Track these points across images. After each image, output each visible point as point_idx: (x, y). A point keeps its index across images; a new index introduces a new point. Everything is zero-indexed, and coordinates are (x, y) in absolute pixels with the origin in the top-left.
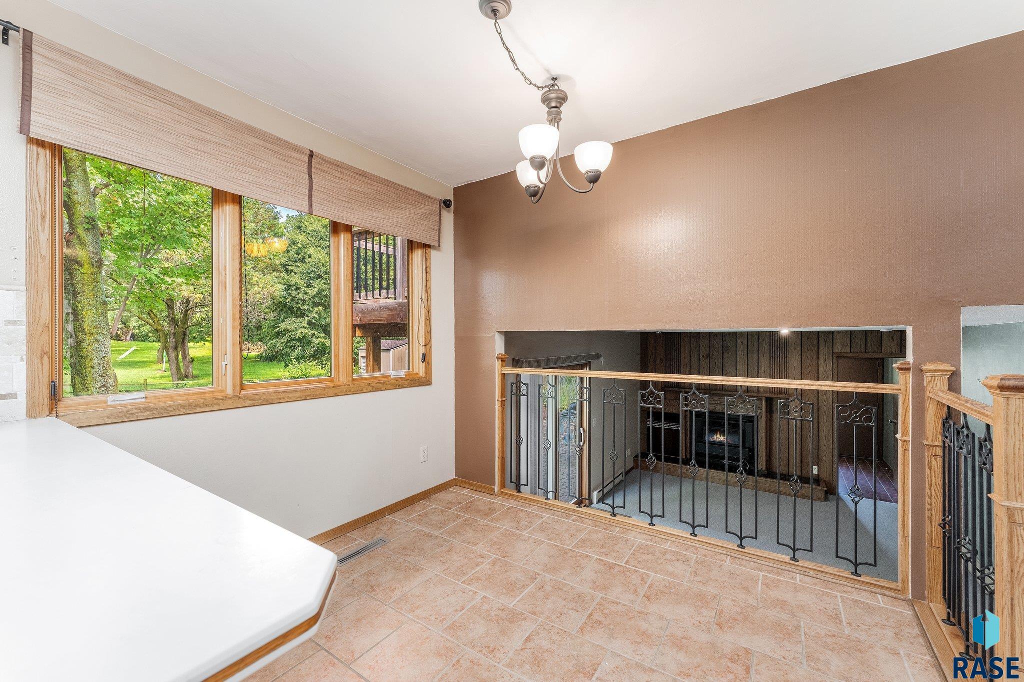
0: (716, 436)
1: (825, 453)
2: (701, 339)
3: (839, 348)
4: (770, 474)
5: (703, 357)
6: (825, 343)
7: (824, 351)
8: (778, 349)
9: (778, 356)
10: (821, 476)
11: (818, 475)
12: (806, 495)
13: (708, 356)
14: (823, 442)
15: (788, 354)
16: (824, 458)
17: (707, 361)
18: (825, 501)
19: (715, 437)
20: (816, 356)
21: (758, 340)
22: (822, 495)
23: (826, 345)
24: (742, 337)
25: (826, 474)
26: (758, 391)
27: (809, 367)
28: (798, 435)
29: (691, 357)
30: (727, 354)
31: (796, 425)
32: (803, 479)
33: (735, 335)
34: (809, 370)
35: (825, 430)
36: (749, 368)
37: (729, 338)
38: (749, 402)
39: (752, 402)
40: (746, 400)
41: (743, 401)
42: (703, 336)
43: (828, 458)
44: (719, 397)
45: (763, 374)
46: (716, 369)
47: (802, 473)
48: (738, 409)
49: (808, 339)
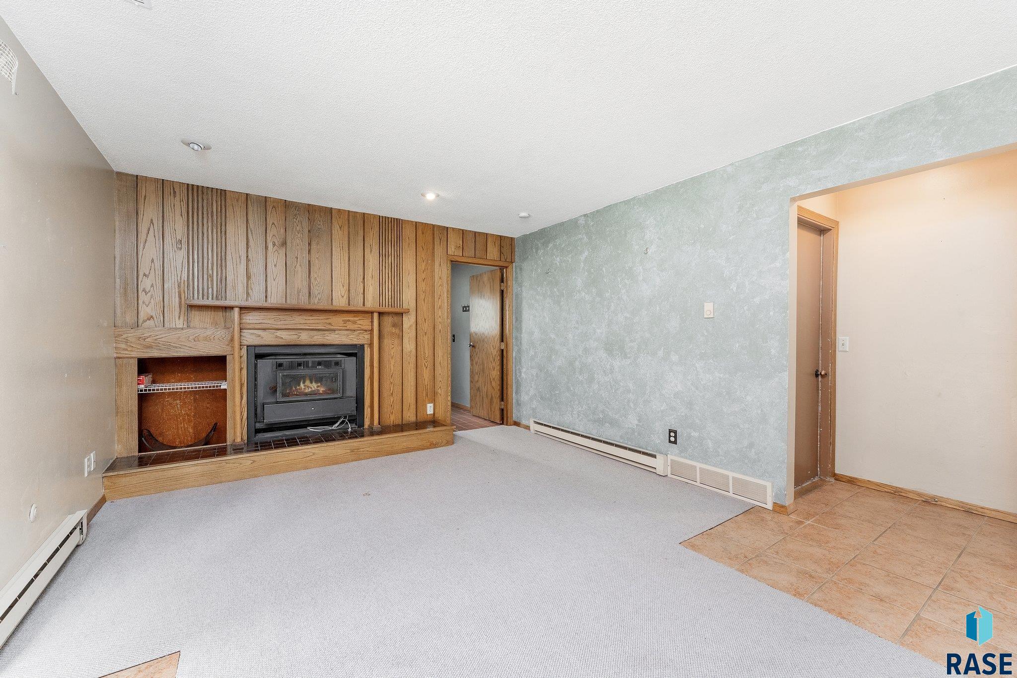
0: (304, 383)
1: (440, 384)
2: (269, 209)
3: (453, 250)
4: (383, 429)
5: (274, 245)
6: (440, 242)
7: (439, 251)
9: (390, 253)
10: (437, 416)
11: (434, 415)
12: (434, 442)
13: (284, 244)
14: (438, 370)
15: (401, 252)
16: (439, 391)
17: (282, 251)
18: (453, 443)
19: (302, 385)
20: (431, 258)
21: (364, 227)
22: (450, 436)
23: (441, 245)
24: (340, 218)
25: (440, 411)
26: (364, 305)
27: (424, 271)
28: (413, 365)
29: (251, 243)
30: (318, 244)
31: (411, 352)
32: (419, 425)
33: (329, 213)
34: (423, 276)
35: (440, 354)
36: (351, 269)
37: (321, 216)
38: (354, 323)
39: (359, 322)
40: (349, 321)
41: (345, 322)
42: (274, 207)
43: (443, 390)
44: (305, 318)
45: (370, 279)
46: (298, 268)
47: (417, 417)
48: (337, 336)
49: (423, 233)
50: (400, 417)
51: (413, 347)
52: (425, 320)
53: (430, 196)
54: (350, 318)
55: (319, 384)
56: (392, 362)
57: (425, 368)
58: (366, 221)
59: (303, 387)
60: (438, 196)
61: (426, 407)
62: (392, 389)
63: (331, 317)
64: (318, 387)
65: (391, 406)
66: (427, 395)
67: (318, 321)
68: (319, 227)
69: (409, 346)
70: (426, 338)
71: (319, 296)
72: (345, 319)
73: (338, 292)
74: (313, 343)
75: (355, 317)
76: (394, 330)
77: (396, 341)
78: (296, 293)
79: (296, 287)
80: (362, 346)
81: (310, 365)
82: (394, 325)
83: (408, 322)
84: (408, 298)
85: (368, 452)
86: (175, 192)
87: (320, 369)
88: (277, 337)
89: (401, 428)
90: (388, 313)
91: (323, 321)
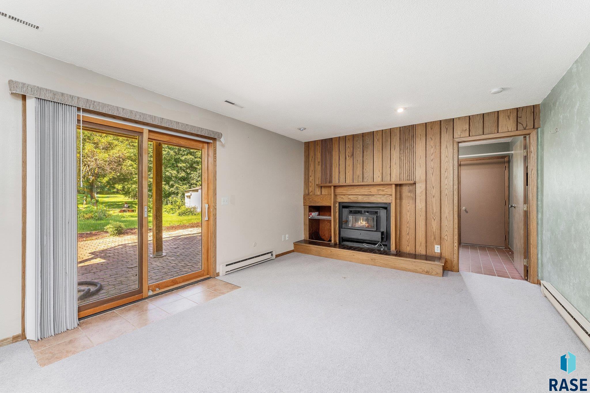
1: (447, 233)
2: (347, 141)
3: (459, 134)
4: (399, 254)
5: (349, 157)
6: (447, 131)
7: (445, 138)
8: (407, 142)
9: (407, 147)
10: (443, 255)
11: (441, 253)
12: (426, 270)
13: (353, 155)
14: (445, 223)
15: (415, 145)
16: (446, 237)
17: (352, 159)
18: (443, 276)
20: (438, 144)
21: (391, 136)
22: (440, 270)
23: (448, 133)
24: (378, 135)
25: (447, 252)
26: (390, 181)
27: (432, 154)
28: (423, 217)
29: (340, 158)
30: (367, 152)
31: (422, 208)
32: (427, 258)
33: (372, 134)
34: (432, 157)
35: (447, 211)
36: (384, 161)
37: (368, 137)
38: (383, 191)
39: (385, 190)
40: (380, 190)
41: (378, 190)
42: (349, 139)
43: (449, 237)
44: (359, 189)
45: (394, 165)
46: (358, 165)
47: (426, 252)
48: (375, 198)
49: (431, 129)
50: (414, 249)
51: (424, 204)
52: (433, 187)
53: (400, 110)
54: (381, 188)
55: (366, 222)
56: (408, 214)
57: (433, 220)
58: (392, 132)
59: (360, 223)
60: (405, 109)
61: (434, 247)
62: (408, 231)
63: (371, 188)
64: (365, 223)
65: (408, 241)
66: (435, 239)
67: (365, 191)
68: (368, 143)
69: (421, 205)
70: (434, 200)
71: (367, 178)
72: (378, 189)
73: (376, 175)
74: (364, 202)
75: (383, 187)
76: (409, 194)
77: (412, 202)
78: (357, 177)
79: (357, 174)
80: (390, 203)
81: (363, 212)
82: (410, 191)
83: (420, 188)
84: (419, 174)
85: (380, 263)
86: (318, 145)
87: (368, 215)
88: (349, 198)
89: (415, 256)
90: (406, 184)
91: (368, 190)
